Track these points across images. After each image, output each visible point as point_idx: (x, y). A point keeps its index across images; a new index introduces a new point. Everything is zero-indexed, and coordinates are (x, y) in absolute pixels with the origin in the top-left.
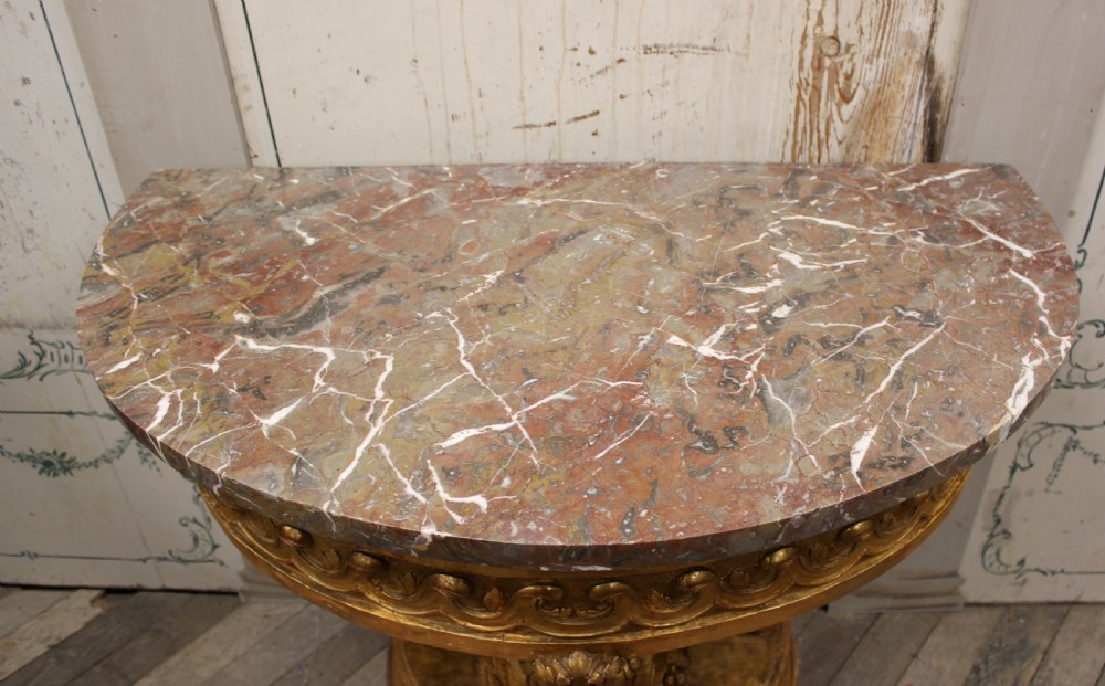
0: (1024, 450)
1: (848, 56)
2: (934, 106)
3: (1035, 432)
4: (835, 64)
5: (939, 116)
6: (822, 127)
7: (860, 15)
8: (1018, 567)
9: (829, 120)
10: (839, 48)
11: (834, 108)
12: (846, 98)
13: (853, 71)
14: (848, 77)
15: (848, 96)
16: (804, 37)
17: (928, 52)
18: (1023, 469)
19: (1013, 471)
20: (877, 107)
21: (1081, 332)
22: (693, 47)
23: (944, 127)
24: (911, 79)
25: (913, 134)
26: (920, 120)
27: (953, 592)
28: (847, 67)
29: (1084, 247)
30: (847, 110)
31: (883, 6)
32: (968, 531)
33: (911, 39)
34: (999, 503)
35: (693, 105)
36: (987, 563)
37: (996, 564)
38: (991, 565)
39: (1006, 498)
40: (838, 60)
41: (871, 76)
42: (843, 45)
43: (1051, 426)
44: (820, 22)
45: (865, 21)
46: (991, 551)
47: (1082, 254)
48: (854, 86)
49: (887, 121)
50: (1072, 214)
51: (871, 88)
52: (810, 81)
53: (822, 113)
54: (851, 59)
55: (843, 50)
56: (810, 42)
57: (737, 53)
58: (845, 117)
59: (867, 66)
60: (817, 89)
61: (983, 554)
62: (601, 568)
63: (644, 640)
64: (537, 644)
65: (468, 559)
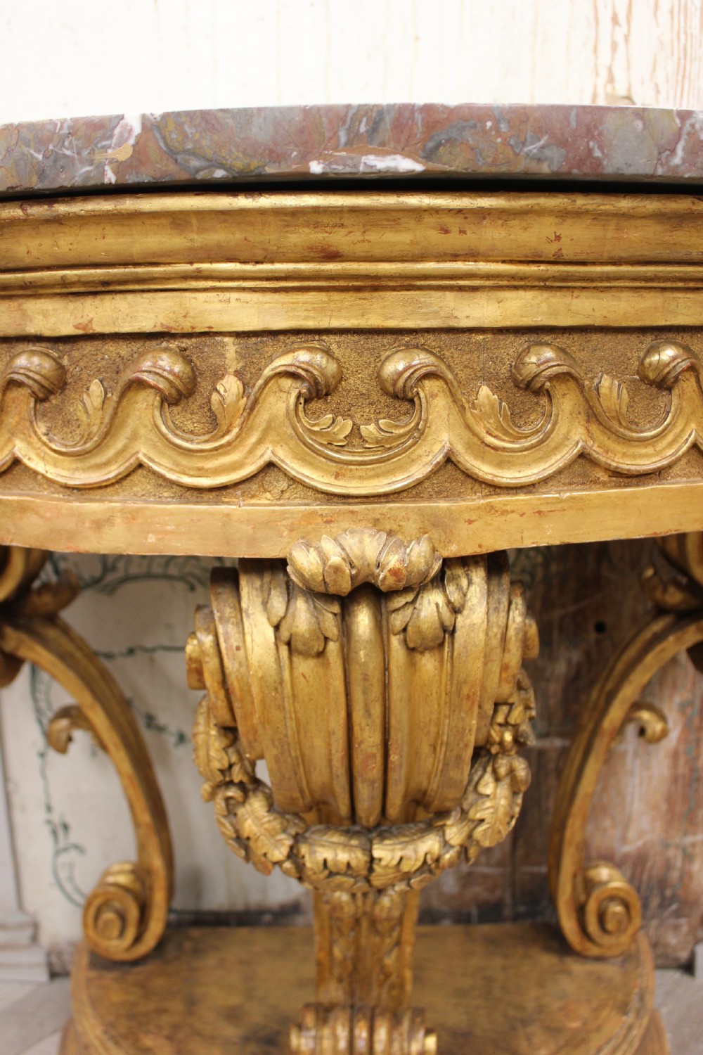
7: (654, 70)
31: (679, 59)
44: (611, 79)
45: (660, 78)
62: (405, 165)
63: (470, 509)
64: (297, 507)
65: (195, 163)
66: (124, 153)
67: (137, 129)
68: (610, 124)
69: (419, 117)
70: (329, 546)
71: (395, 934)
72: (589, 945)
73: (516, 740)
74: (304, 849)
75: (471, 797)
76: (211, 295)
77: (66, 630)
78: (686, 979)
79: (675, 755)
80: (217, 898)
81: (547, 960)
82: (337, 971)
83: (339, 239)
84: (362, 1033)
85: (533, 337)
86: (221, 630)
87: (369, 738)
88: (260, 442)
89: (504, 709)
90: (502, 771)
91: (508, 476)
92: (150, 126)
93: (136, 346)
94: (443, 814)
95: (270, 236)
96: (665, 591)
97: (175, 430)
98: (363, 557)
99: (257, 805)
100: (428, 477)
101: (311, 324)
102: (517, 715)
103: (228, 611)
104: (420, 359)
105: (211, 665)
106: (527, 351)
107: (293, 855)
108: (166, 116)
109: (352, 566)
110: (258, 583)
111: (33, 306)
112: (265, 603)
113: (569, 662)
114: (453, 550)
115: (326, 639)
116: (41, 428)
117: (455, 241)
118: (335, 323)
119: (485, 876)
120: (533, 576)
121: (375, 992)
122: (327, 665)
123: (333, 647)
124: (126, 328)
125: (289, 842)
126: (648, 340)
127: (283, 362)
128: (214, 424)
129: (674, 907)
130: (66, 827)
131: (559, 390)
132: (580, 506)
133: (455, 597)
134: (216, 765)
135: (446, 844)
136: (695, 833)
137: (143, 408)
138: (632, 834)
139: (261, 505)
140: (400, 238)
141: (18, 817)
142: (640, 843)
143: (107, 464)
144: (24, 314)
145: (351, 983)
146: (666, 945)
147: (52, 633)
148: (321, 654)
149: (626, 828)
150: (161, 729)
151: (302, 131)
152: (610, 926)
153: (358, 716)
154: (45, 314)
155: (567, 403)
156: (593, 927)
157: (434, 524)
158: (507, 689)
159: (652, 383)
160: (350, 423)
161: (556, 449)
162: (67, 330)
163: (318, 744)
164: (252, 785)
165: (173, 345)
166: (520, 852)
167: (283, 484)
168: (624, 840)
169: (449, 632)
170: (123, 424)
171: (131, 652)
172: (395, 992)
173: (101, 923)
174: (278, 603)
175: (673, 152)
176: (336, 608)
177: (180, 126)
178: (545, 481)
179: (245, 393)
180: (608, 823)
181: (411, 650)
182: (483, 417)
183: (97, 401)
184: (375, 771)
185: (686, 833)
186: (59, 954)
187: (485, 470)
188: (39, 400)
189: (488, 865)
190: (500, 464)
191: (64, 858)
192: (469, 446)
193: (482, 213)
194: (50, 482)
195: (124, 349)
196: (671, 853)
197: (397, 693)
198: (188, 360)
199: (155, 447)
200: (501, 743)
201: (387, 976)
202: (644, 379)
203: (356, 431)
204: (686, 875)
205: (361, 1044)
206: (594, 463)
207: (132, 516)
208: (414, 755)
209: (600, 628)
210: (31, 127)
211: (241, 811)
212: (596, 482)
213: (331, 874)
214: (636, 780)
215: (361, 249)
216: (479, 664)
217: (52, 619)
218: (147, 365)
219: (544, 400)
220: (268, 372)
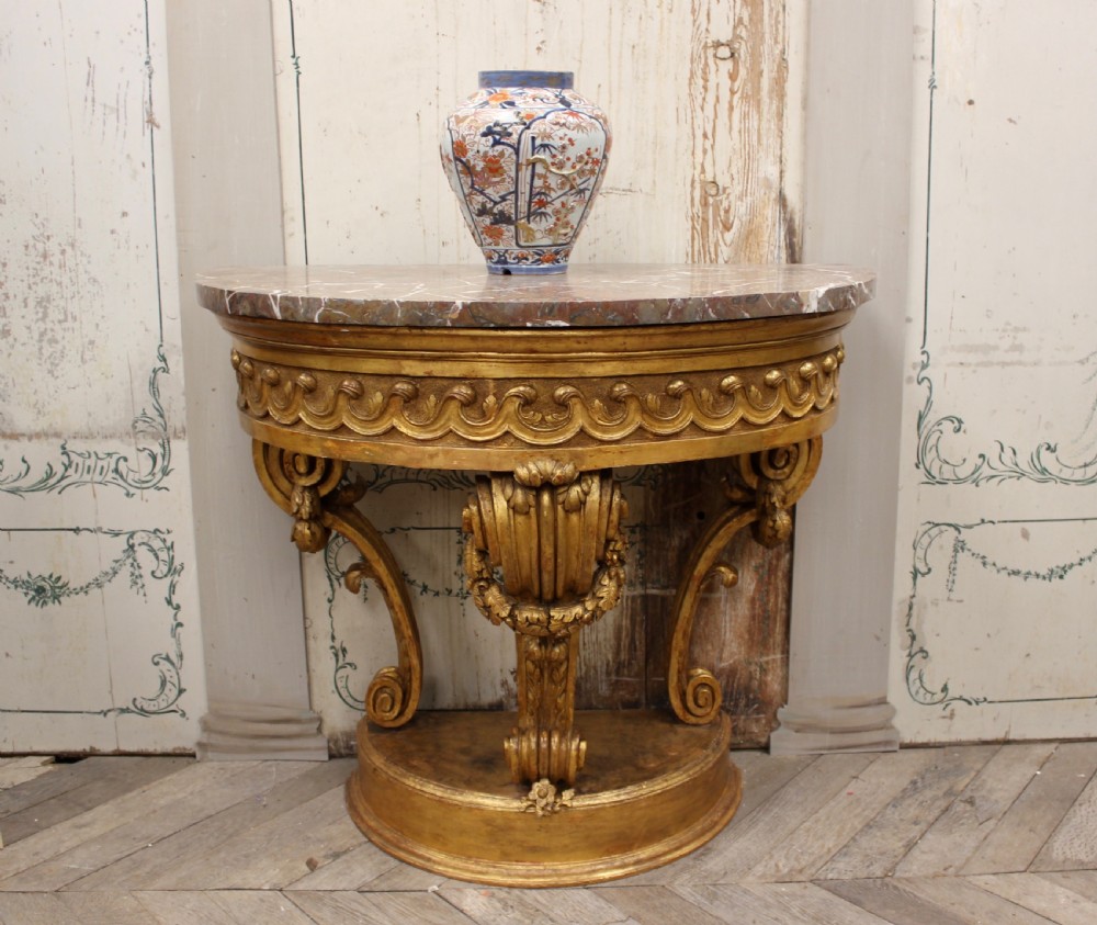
0: (920, 553)
1: (725, 196)
2: (791, 232)
3: (926, 532)
4: (716, 201)
5: (795, 240)
6: (712, 250)
7: (730, 166)
8: (943, 695)
9: (717, 245)
10: (718, 190)
11: (720, 236)
12: (727, 227)
13: (729, 207)
14: (727, 211)
15: (728, 226)
16: (693, 182)
17: (780, 192)
18: (923, 575)
19: (915, 578)
20: (750, 235)
21: (940, 427)
22: (617, 189)
23: (801, 248)
24: (771, 212)
25: (779, 255)
26: (783, 244)
27: (886, 726)
28: (725, 204)
29: (925, 349)
30: (729, 236)
31: (745, 159)
32: (886, 645)
33: (768, 184)
34: (909, 615)
35: (618, 233)
36: (913, 690)
37: (922, 691)
38: (917, 692)
39: (915, 607)
40: (718, 198)
41: (742, 210)
42: (721, 188)
43: (937, 525)
44: (703, 171)
45: (734, 171)
46: (914, 675)
47: (925, 355)
48: (732, 218)
49: (758, 245)
50: (909, 320)
51: (744, 219)
52: (700, 214)
53: (710, 239)
54: (727, 198)
55: (721, 191)
56: (697, 185)
57: (647, 194)
58: (728, 242)
59: (739, 203)
60: (705, 220)
61: (907, 679)
62: (562, 324)
63: (591, 451)
64: (518, 451)
65: (482, 321)
66: (455, 316)
67: (460, 308)
68: (641, 306)
69: (568, 307)
70: (531, 466)
71: (563, 684)
72: (689, 716)
73: (619, 559)
74: (517, 612)
75: (597, 586)
76: (484, 364)
77: (358, 514)
78: (765, 755)
79: (753, 601)
80: (446, 700)
81: (662, 726)
82: (530, 708)
83: (537, 346)
84: (544, 739)
85: (618, 379)
86: (482, 503)
87: (548, 551)
88: (503, 423)
89: (613, 543)
90: (613, 574)
91: (606, 437)
92: (465, 306)
93: (451, 381)
94: (585, 595)
95: (510, 345)
96: (731, 491)
97: (468, 417)
98: (546, 471)
99: (494, 590)
100: (573, 437)
101: (525, 376)
102: (619, 546)
103: (485, 495)
104: (570, 389)
105: (476, 520)
106: (614, 386)
107: (511, 615)
108: (472, 303)
109: (541, 474)
110: (499, 482)
111: (405, 363)
112: (503, 491)
113: (681, 537)
114: (584, 468)
115: (530, 506)
116: (406, 414)
117: (582, 346)
118: (535, 375)
119: (627, 683)
120: (656, 482)
121: (552, 720)
122: (530, 518)
123: (532, 510)
124: (447, 375)
125: (509, 608)
126: (670, 378)
127: (513, 391)
128: (484, 415)
129: (756, 706)
130: (344, 650)
131: (629, 401)
132: (640, 449)
133: (585, 488)
134: (476, 569)
135: (586, 610)
136: (768, 655)
137: (453, 408)
138: (726, 655)
139: (504, 448)
140: (561, 346)
141: (311, 643)
142: (731, 662)
143: (436, 430)
144: (402, 367)
145: (538, 715)
146: (752, 733)
147: (351, 516)
148: (527, 513)
149: (722, 650)
150: (412, 583)
151: (524, 311)
152: (701, 702)
153: (544, 541)
154: (411, 367)
155: (633, 406)
156: (691, 704)
157: (575, 457)
158: (612, 532)
159: (671, 396)
160: (540, 415)
161: (629, 424)
162: (420, 374)
163: (524, 554)
164: (490, 581)
165: (467, 382)
166: (651, 667)
167: (512, 440)
168: (721, 659)
169: (582, 503)
170: (444, 414)
171: (393, 530)
172: (563, 722)
173: (378, 701)
174: (509, 491)
175: (667, 314)
176: (534, 493)
177: (477, 307)
178: (624, 438)
179: (497, 403)
180: (710, 647)
181: (567, 512)
182: (597, 413)
183: (433, 404)
184: (550, 566)
185: (762, 655)
186: (336, 742)
187: (598, 435)
188: (405, 402)
189: (629, 676)
190: (604, 432)
191: (342, 672)
192: (590, 425)
193: (593, 337)
194: (410, 437)
195: (445, 383)
196: (753, 668)
197: (560, 530)
198: (473, 389)
199: (457, 424)
200: (612, 559)
201: (560, 711)
202: (668, 394)
203: (543, 419)
204: (763, 683)
205: (544, 746)
206: (645, 430)
207: (446, 453)
208: (568, 560)
209: (701, 516)
210: (417, 303)
211: (486, 593)
212: (647, 438)
213: (531, 624)
214: (728, 618)
215: (546, 349)
216: (596, 518)
217: (350, 507)
218: (456, 390)
219: (623, 405)
220: (507, 394)
